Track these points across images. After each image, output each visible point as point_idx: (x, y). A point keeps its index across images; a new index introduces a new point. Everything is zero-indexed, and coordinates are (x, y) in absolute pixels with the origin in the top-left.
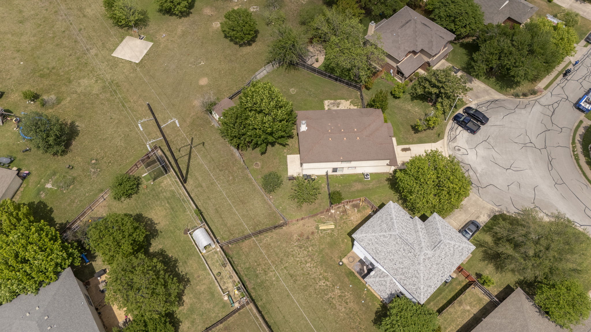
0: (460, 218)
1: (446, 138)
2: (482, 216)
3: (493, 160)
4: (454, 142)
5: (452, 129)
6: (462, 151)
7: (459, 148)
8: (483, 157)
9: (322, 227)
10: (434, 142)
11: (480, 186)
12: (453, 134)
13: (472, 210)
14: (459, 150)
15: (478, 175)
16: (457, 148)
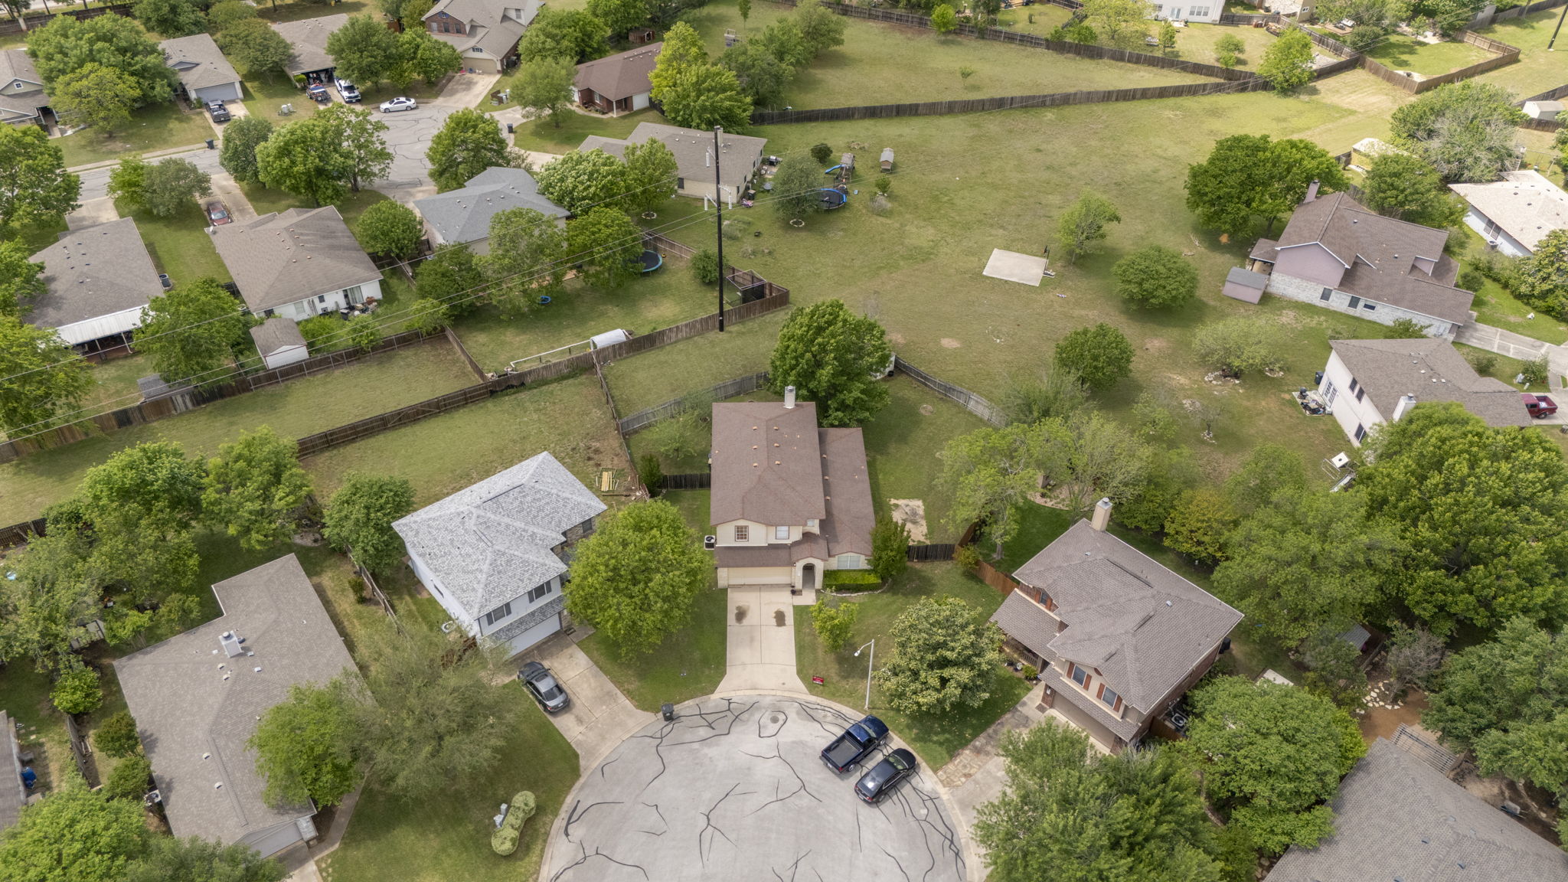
0: (585, 686)
1: (813, 699)
2: (582, 729)
3: (738, 790)
4: (798, 713)
5: (840, 715)
6: (773, 728)
7: (781, 722)
8: (749, 769)
9: (605, 475)
10: (800, 672)
11: (664, 743)
12: (825, 716)
13: (601, 712)
14: (775, 720)
15: (696, 746)
16: (782, 717)
